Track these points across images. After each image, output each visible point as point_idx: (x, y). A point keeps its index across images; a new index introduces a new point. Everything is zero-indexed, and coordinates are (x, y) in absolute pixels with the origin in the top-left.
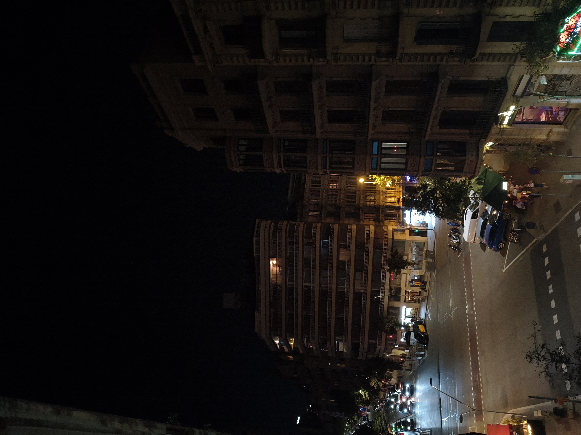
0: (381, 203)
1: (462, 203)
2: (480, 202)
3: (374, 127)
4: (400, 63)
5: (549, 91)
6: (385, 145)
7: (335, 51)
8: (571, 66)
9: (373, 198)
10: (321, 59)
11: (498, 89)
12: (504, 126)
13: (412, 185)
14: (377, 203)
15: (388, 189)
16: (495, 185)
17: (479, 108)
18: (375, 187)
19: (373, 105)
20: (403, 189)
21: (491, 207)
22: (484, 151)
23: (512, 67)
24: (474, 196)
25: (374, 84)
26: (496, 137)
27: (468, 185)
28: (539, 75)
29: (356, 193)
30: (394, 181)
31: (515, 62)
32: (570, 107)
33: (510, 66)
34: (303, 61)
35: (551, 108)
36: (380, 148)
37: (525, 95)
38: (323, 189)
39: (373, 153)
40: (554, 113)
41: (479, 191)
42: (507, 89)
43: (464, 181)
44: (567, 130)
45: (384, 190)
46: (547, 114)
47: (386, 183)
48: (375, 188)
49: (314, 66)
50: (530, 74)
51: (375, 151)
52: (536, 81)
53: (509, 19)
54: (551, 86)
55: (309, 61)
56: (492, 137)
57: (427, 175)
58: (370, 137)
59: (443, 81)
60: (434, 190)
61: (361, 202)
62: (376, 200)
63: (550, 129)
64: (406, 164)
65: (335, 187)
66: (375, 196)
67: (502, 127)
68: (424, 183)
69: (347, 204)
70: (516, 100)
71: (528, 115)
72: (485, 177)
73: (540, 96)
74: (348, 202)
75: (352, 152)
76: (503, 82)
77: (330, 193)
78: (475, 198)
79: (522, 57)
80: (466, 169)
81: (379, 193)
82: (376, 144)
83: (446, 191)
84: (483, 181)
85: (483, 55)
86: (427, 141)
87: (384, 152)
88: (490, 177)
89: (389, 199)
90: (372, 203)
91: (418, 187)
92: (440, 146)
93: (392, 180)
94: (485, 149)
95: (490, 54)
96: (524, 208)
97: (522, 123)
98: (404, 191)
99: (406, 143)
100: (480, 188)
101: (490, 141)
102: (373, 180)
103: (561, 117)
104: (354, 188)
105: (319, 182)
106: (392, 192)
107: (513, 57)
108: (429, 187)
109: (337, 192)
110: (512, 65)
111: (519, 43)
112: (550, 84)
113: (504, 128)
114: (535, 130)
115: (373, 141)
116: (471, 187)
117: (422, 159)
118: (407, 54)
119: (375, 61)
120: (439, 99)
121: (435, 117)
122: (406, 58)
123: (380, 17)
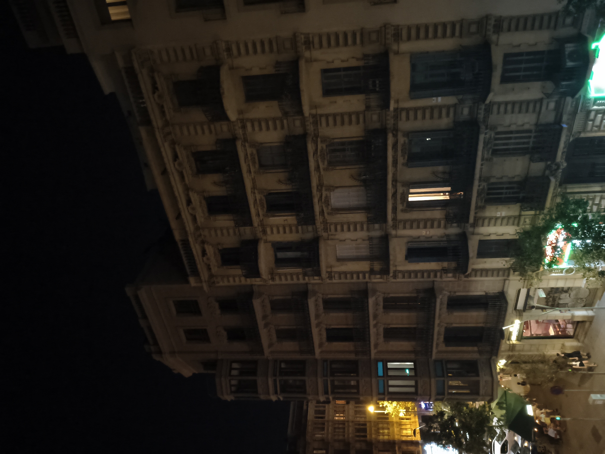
0: (397, 437)
1: (486, 434)
2: (507, 431)
3: (376, 345)
4: (394, 280)
5: (550, 304)
6: (391, 365)
7: (329, 270)
8: (566, 279)
9: (386, 431)
10: (316, 278)
11: (498, 303)
12: (512, 342)
13: (427, 414)
14: (391, 438)
15: (403, 419)
16: (519, 409)
17: (483, 323)
18: (387, 416)
19: (372, 322)
20: (419, 419)
21: (520, 437)
22: (498, 370)
23: (507, 282)
24: (498, 424)
25: (371, 301)
26: (507, 353)
27: (489, 411)
28: (536, 289)
29: (365, 425)
30: (407, 409)
31: (508, 275)
32: (576, 319)
33: (505, 280)
34: (298, 279)
35: (557, 321)
36: (386, 369)
37: (527, 308)
38: (328, 421)
39: (379, 375)
40: (562, 326)
41: (502, 418)
42: (506, 302)
43: (484, 406)
44: (579, 344)
45: (398, 420)
46: (554, 328)
47: (398, 412)
48: (388, 418)
49: (310, 284)
50: (526, 288)
51: (380, 373)
52: (534, 294)
53: (493, 237)
54: (551, 299)
55: (304, 279)
56: (503, 354)
57: (441, 400)
58: (373, 356)
59: (441, 297)
60: (452, 419)
61: (373, 436)
62: (390, 433)
63: (562, 343)
64: (416, 386)
65: (342, 418)
66: (388, 429)
67: (511, 342)
68: (440, 410)
69: (357, 439)
70: (520, 314)
71: (535, 330)
72: (506, 400)
73: (543, 309)
74: (358, 436)
75: (355, 375)
76: (501, 297)
77: (337, 426)
78: (500, 427)
79: (514, 272)
80: (482, 391)
81: (393, 425)
82: (380, 365)
83: (465, 418)
84: (505, 406)
85: (475, 271)
86: (435, 361)
87: (390, 373)
88: (511, 401)
89: (404, 432)
90: (386, 437)
91: (434, 415)
92: (449, 366)
93: (405, 408)
94: (498, 368)
95: (482, 270)
96: (558, 437)
97: (532, 338)
98: (421, 421)
99: (412, 363)
100: (503, 414)
101: (502, 358)
102: (384, 408)
103: (570, 330)
104: (363, 419)
105: (323, 412)
106: (407, 423)
107: (505, 272)
108: (446, 415)
109: (344, 424)
110: (507, 279)
111: (507, 259)
112: (549, 297)
113: (513, 344)
114: (546, 345)
115: (377, 361)
116: (492, 413)
117: (433, 381)
118: (400, 271)
119: (370, 278)
120: (440, 315)
121: (439, 334)
122: (400, 275)
123: (370, 239)
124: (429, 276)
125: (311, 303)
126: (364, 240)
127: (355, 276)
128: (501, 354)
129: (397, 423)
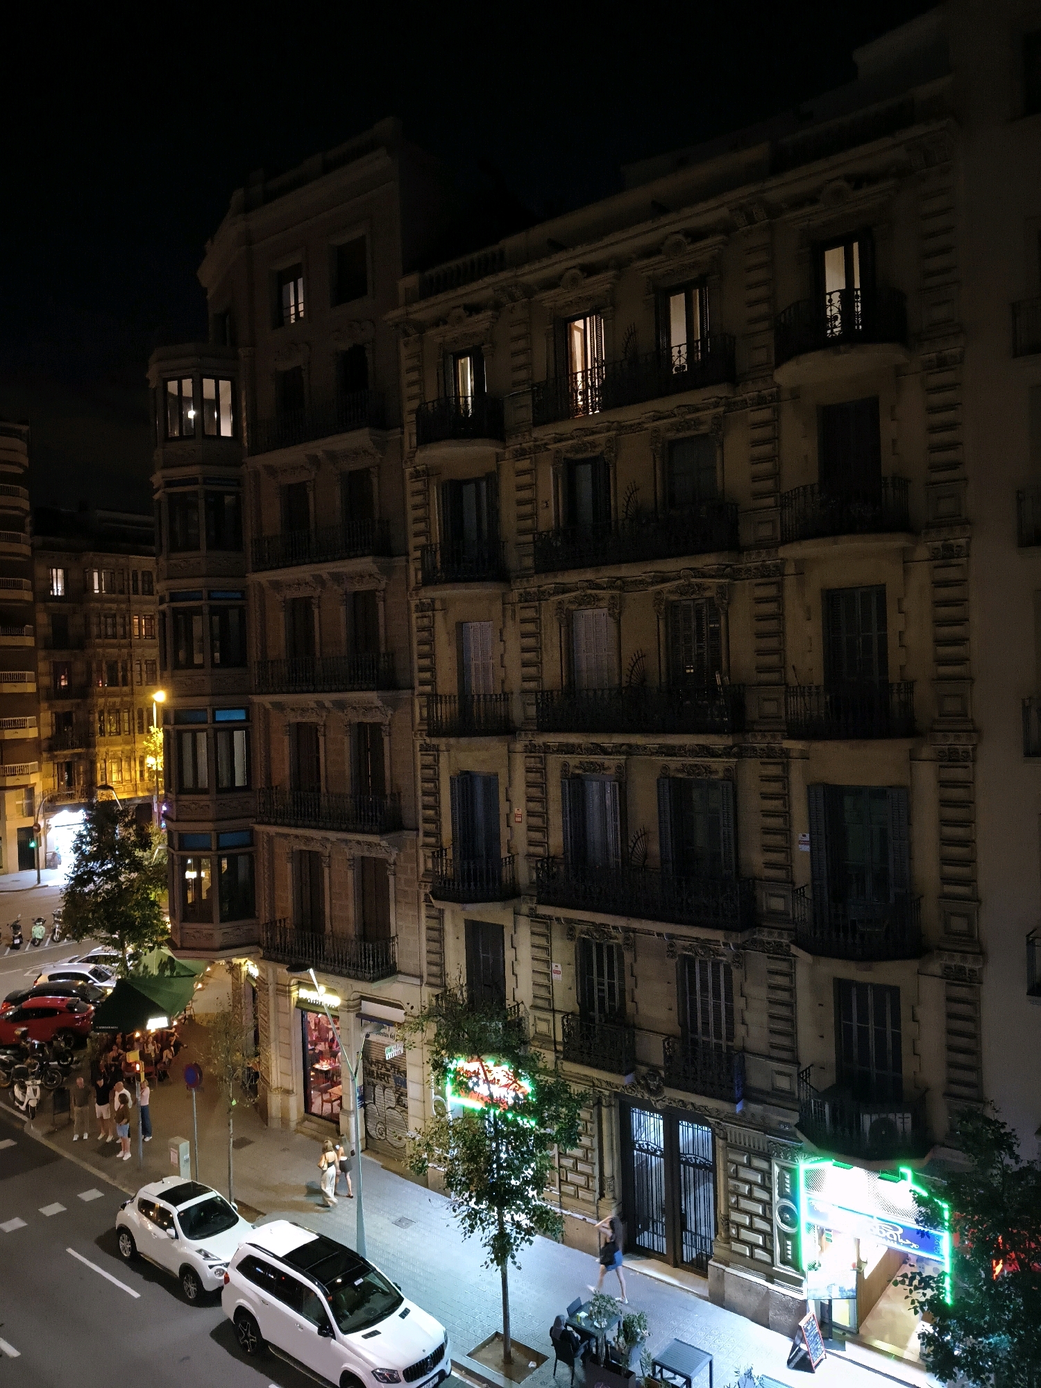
3: (280, 706)
4: (418, 747)
6: (240, 737)
7: (438, 605)
10: (420, 575)
11: (372, 964)
12: (295, 991)
16: (157, 1002)
22: (236, 961)
23: (417, 981)
25: (373, 697)
26: (271, 979)
28: (404, 1039)
31: (430, 984)
33: (421, 977)
36: (231, 727)
37: (364, 1021)
38: (129, 601)
39: (217, 712)
42: (374, 979)
44: (293, 1124)
50: (405, 1021)
51: (222, 716)
52: (391, 1036)
53: (509, 955)
54: (383, 1070)
55: (416, 548)
56: (270, 971)
58: (257, 699)
63: (294, 1090)
64: (196, 790)
65: (136, 633)
67: (293, 988)
70: (353, 1006)
72: (179, 976)
75: (217, 661)
76: (386, 969)
77: (119, 621)
79: (438, 996)
80: (191, 927)
82: (238, 715)
84: (168, 973)
85: (440, 916)
86: (252, 831)
87: (222, 736)
88: (179, 987)
92: (242, 863)
94: (242, 961)
95: (441, 930)
100: (150, 969)
101: (261, 969)
107: (437, 979)
109: (124, 636)
110: (422, 981)
111: (464, 983)
112: (387, 1065)
113: (290, 992)
115: (248, 709)
117: (209, 826)
118: (437, 760)
119: (421, 694)
120: (346, 841)
121: (308, 840)
122: (429, 760)
123: (506, 696)
124: (426, 820)
125: (365, 564)
126: (503, 682)
127: (426, 662)
128: (271, 966)
129: (133, 751)
